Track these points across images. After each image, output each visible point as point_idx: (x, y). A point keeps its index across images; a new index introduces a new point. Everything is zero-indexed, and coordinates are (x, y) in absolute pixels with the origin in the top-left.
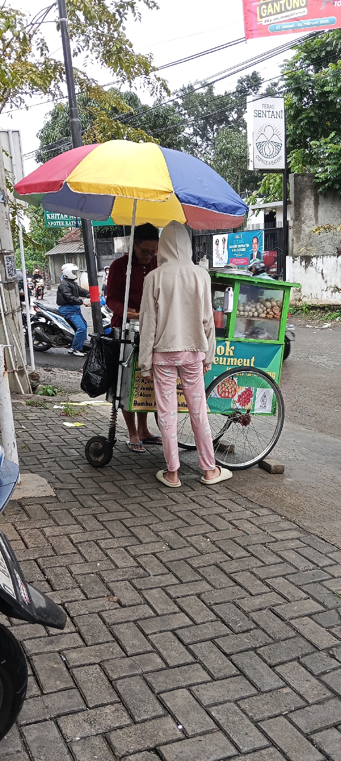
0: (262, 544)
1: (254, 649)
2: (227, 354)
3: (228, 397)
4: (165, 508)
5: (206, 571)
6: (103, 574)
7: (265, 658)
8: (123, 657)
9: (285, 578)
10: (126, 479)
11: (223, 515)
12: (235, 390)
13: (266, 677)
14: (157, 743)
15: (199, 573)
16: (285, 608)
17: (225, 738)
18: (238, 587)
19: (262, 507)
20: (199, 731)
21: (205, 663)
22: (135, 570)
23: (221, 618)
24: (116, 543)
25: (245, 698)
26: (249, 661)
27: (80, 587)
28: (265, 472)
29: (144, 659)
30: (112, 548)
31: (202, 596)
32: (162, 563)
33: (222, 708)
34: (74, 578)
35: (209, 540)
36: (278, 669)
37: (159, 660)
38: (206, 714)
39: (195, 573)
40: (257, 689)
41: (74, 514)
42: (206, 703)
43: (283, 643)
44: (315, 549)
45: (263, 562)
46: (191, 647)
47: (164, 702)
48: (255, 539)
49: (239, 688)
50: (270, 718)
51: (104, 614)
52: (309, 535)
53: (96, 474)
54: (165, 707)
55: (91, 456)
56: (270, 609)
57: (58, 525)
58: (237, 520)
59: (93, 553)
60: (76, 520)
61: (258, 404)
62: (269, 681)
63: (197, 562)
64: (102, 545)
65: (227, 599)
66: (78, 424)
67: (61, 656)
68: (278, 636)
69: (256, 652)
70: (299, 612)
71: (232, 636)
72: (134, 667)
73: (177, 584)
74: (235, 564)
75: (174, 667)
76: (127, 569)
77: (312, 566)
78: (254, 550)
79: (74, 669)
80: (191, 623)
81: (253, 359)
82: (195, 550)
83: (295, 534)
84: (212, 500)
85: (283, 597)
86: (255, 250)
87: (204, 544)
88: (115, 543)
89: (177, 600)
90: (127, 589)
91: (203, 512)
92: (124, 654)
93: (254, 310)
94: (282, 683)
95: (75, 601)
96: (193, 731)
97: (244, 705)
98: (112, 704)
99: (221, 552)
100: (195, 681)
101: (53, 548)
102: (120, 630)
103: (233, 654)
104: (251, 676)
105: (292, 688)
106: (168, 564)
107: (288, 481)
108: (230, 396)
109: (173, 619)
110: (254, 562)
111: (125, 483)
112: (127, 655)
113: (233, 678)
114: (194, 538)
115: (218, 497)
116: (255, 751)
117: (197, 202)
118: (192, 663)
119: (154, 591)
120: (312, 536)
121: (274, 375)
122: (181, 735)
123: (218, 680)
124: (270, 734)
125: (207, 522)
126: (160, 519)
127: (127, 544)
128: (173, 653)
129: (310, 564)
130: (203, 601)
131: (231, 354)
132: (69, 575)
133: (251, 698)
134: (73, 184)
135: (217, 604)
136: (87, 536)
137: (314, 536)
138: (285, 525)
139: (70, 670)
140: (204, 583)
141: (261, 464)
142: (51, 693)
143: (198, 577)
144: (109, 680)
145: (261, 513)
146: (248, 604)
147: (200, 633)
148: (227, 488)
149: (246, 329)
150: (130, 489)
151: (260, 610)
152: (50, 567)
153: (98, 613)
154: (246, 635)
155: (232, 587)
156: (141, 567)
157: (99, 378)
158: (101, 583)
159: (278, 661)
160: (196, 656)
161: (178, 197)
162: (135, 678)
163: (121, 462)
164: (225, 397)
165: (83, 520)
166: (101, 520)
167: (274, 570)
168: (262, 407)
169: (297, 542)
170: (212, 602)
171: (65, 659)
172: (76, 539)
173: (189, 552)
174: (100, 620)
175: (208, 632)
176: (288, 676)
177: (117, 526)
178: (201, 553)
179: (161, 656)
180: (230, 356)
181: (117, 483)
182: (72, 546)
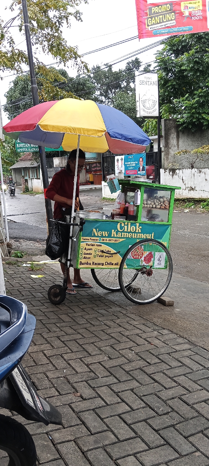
0: (167, 354)
1: (173, 426)
2: (137, 231)
4: (102, 330)
5: (135, 373)
6: (68, 377)
7: (181, 432)
8: (89, 435)
9: (186, 377)
10: (75, 312)
11: (140, 335)
12: (143, 254)
13: (183, 445)
15: (131, 375)
16: (188, 397)
18: (156, 384)
19: (164, 329)
21: (143, 437)
22: (88, 374)
23: (149, 405)
24: (74, 356)
25: (172, 461)
26: (170, 434)
27: (54, 387)
28: (162, 305)
29: (103, 436)
30: (72, 359)
31: (135, 390)
32: (106, 369)
34: (50, 381)
35: (133, 352)
36: (191, 439)
37: (113, 436)
39: (128, 375)
40: (179, 454)
41: (45, 336)
42: (147, 465)
43: (191, 421)
44: (201, 356)
45: (170, 366)
46: (132, 426)
48: (163, 350)
49: (167, 454)
51: (73, 405)
52: (196, 347)
53: (56, 309)
55: (52, 297)
56: (179, 398)
57: (35, 345)
58: (149, 338)
59: (59, 363)
60: (47, 340)
61: (156, 262)
62: (186, 448)
63: (128, 367)
64: (65, 357)
65: (151, 392)
66: (40, 276)
67: (48, 436)
68: (187, 416)
69: (174, 428)
70: (197, 399)
71: (157, 417)
72: (97, 442)
73: (117, 383)
74: (153, 368)
75: (123, 441)
76: (84, 374)
77: (201, 368)
78: (163, 358)
79: (58, 445)
80: (129, 409)
81: (153, 235)
82: (126, 360)
83: (187, 346)
84: (132, 325)
85: (186, 389)
86: (141, 165)
87: (131, 355)
88: (73, 356)
89: (119, 394)
90: (86, 387)
91: (127, 333)
92: (89, 433)
93: (153, 203)
94: (194, 449)
95: (52, 397)
97: (172, 465)
99: (142, 360)
100: (138, 450)
101: (34, 361)
102: (85, 416)
103: (160, 430)
104: (173, 445)
105: (201, 452)
106: (109, 369)
107: (177, 311)
108: (139, 257)
109: (118, 407)
110: (164, 366)
111: (75, 315)
112: (91, 433)
113: (162, 447)
114: (124, 351)
115: (135, 323)
117: (120, 137)
118: (135, 438)
119: (103, 388)
120: (198, 347)
121: (165, 244)
123: (153, 448)
125: (131, 340)
126: (100, 338)
127: (81, 357)
128: (121, 431)
129: (200, 366)
130: (135, 394)
131: (140, 231)
132: (47, 379)
133: (176, 460)
134: (43, 126)
135: (145, 395)
136: (55, 352)
137: (199, 347)
138: (180, 340)
139: (56, 446)
140: (135, 382)
141: (159, 300)
142: (45, 463)
143: (130, 378)
144: (82, 451)
145: (164, 333)
146: (165, 394)
147: (136, 416)
148: (140, 316)
149: (147, 215)
150: (78, 319)
151: (173, 399)
152: (34, 374)
153: (68, 405)
154: (166, 416)
155: (153, 383)
156: (93, 372)
157: (57, 248)
158: (68, 384)
159: (189, 433)
160: (136, 432)
161: (109, 134)
162: (99, 450)
163: (70, 301)
164: (136, 258)
165: (51, 341)
166: (62, 340)
167: (178, 371)
168: (159, 264)
169: (190, 352)
170: (141, 394)
171: (51, 438)
172: (48, 354)
173: (122, 360)
174: (70, 409)
175: (142, 415)
176: (197, 444)
177: (73, 344)
178: (130, 361)
179: (114, 434)
180: (139, 233)
181: (70, 315)
182: (46, 359)
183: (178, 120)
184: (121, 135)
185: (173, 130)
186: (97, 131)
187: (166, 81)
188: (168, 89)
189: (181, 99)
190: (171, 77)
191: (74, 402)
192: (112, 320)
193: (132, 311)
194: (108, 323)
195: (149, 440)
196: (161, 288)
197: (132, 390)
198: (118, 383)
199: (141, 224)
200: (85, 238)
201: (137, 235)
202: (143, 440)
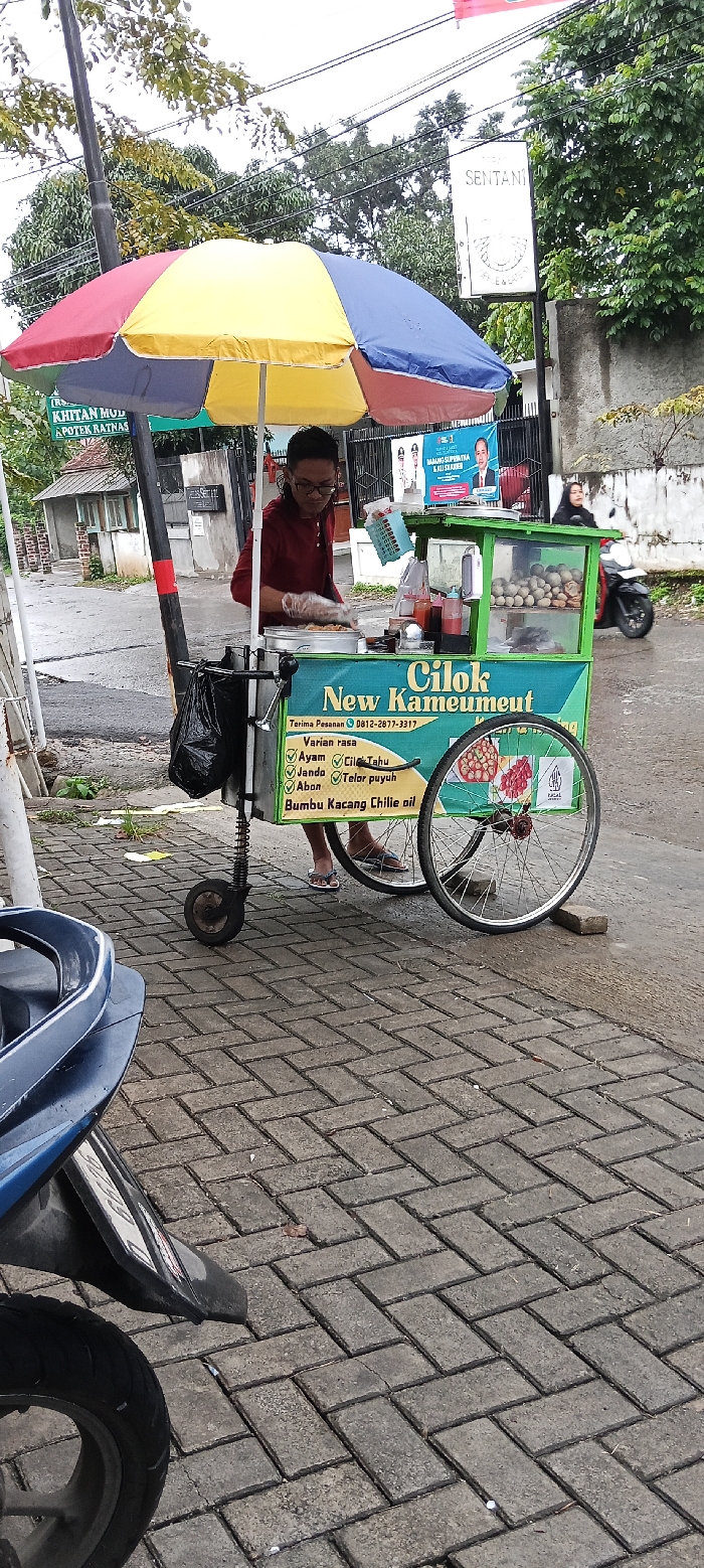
0: (590, 1088)
1: (617, 1319)
2: (475, 689)
3: (481, 780)
4: (373, 1023)
5: (485, 1156)
6: (265, 1176)
7: (644, 1337)
8: (341, 1358)
9: (654, 1160)
10: (278, 967)
11: (496, 1031)
12: (496, 765)
13: (652, 1379)
14: (448, 1545)
15: (470, 1162)
16: (665, 1224)
17: (591, 1522)
18: (556, 1186)
19: (577, 1009)
20: (532, 1511)
21: (517, 1357)
22: (331, 1163)
23: (534, 1257)
24: (281, 1108)
25: (618, 1429)
26: (609, 1345)
27: (220, 1208)
28: (567, 932)
29: (388, 1359)
30: (277, 1119)
31: (486, 1211)
32: (387, 1144)
33: (572, 1456)
34: (205, 1190)
35: (476, 1087)
36: (675, 1358)
37: (419, 1359)
38: (540, 1471)
39: (462, 1162)
40: (639, 1406)
41: (184, 1051)
42: (536, 1445)
43: (677, 1302)
45: (601, 1128)
46: (482, 1324)
47: (446, 1452)
48: (574, 1078)
49: (598, 1407)
50: (678, 1468)
51: (283, 1265)
52: (686, 1062)
53: (216, 961)
54: (450, 1464)
55: (199, 921)
56: (634, 1229)
57: (153, 1077)
58: (528, 1039)
59: (236, 1133)
60: (187, 1061)
61: (544, 791)
62: (661, 1386)
63: (461, 1136)
64: (253, 1114)
65: (540, 1214)
66: (157, 856)
67: (206, 1366)
68: (661, 1287)
69: (621, 1325)
70: (696, 1230)
71: (564, 1293)
72: (368, 1380)
74: (543, 1135)
75: (454, 1372)
76: (315, 1162)
78: (576, 1103)
79: (239, 1393)
80: (471, 1271)
81: (529, 698)
82: (451, 1112)
83: (655, 1062)
84: (468, 1000)
85: (656, 1201)
86: (481, 466)
87: (469, 1098)
88: (278, 1107)
89: (433, 1222)
90: (323, 1206)
91: (453, 1028)
92: (341, 1352)
93: (525, 591)
94: (688, 1390)
95: (216, 1241)
96: (519, 1512)
97: (618, 1443)
98: (336, 1464)
99: (508, 1112)
100: (505, 1400)
101: (150, 1128)
102: (324, 1297)
103: (573, 1334)
104: (620, 1379)
106: (399, 1146)
107: (618, 949)
108: (486, 777)
109: (433, 1266)
110: (580, 1130)
111: (278, 976)
112: (347, 1352)
113: (583, 1387)
114: (446, 1084)
115: (478, 994)
116: (659, 1544)
117: (405, 364)
118: (492, 1361)
119: (380, 1206)
120: (694, 1063)
121: (573, 728)
122: (498, 1525)
123: (552, 1392)
124: (685, 1505)
125: (467, 1050)
126: (366, 1049)
127: (305, 1109)
128: (447, 1342)
129: (699, 1125)
130: (488, 1221)
131: (484, 689)
132: (194, 1184)
133: (629, 1428)
134: (136, 340)
135: (520, 1225)
136: (218, 1097)
137: (697, 1064)
138: (632, 1043)
139: (232, 1396)
140: (484, 1182)
141: (559, 918)
142: (200, 1450)
143: (468, 1170)
144: (318, 1411)
145: (577, 1021)
146: (586, 1220)
147: (494, 1292)
148: (494, 972)
149: (509, 634)
150: (290, 989)
151: (613, 1233)
152: (151, 1170)
153: (269, 1264)
154: (593, 1288)
155: (545, 1185)
156: (345, 1155)
157: (208, 757)
158: (264, 1198)
159: (671, 1341)
160: (494, 1342)
161: (365, 355)
162: (374, 1403)
163: (261, 932)
164: (474, 780)
165: (204, 1062)
166: (240, 1058)
167: (627, 1143)
168: (552, 797)
169: (665, 1078)
170: (508, 1222)
171: (216, 1373)
172: (195, 1105)
173: (440, 1115)
174: (276, 1279)
175: (513, 1288)
176: (698, 1373)
177: (278, 1070)
178: (467, 1117)
179: (421, 1350)
180: (481, 694)
181: (261, 977)
182: (190, 1121)
183: (602, 303)
184: (409, 357)
185: (588, 340)
186: (323, 347)
187: (558, 169)
188: (566, 196)
189: (612, 228)
190: (576, 151)
191: (287, 1257)
192: (403, 989)
193: (467, 957)
194: (390, 997)
195: (538, 1366)
196: (562, 876)
197: (477, 1210)
198: (430, 1187)
199: (486, 664)
200: (298, 719)
201: (475, 701)
202: (519, 1369)
